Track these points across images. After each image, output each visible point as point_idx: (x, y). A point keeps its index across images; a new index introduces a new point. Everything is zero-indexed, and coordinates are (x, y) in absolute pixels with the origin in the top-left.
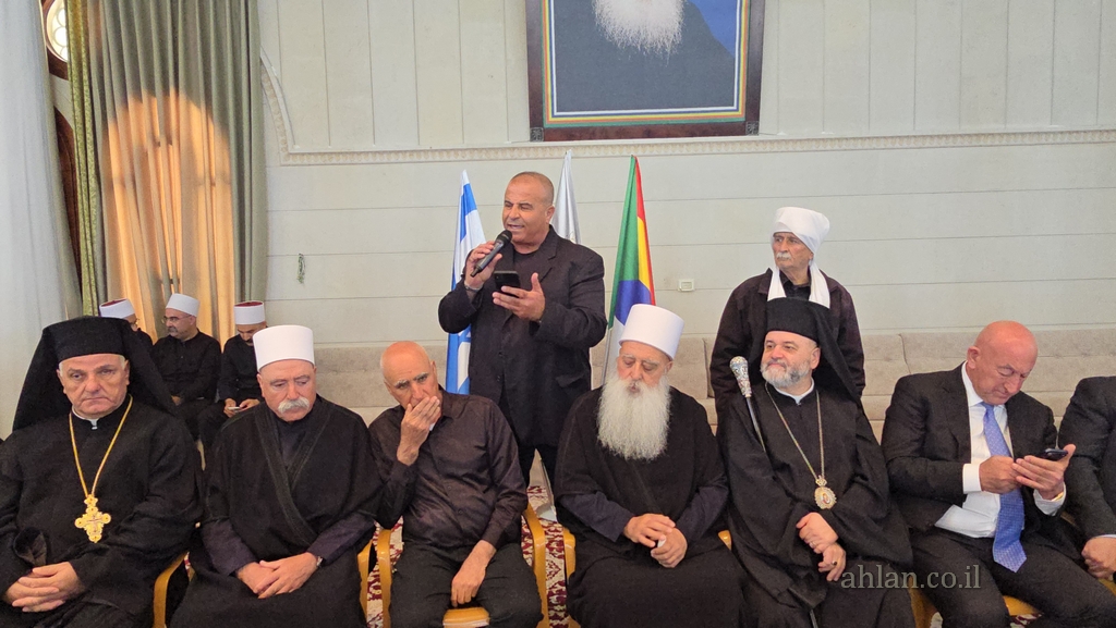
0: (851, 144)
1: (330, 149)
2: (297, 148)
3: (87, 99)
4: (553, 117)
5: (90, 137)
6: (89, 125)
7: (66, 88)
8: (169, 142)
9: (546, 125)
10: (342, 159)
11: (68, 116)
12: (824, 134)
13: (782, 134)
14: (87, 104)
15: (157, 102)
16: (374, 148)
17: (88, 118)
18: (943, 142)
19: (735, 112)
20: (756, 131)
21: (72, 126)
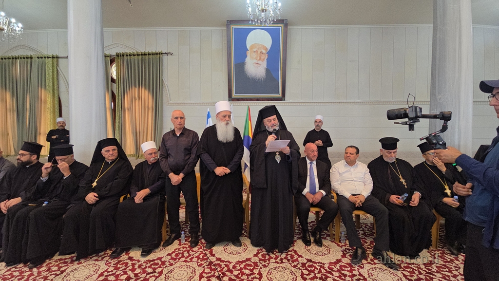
0: (308, 104)
1: (179, 102)
2: (171, 102)
3: (120, 88)
4: (234, 95)
5: (120, 97)
6: (120, 95)
7: (115, 86)
8: (139, 99)
9: (232, 97)
10: (182, 105)
11: (115, 92)
12: (301, 101)
13: (291, 101)
14: (120, 90)
15: (137, 89)
16: (190, 102)
17: (120, 93)
18: (331, 104)
19: (279, 95)
20: (284, 100)
21: (116, 95)
